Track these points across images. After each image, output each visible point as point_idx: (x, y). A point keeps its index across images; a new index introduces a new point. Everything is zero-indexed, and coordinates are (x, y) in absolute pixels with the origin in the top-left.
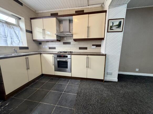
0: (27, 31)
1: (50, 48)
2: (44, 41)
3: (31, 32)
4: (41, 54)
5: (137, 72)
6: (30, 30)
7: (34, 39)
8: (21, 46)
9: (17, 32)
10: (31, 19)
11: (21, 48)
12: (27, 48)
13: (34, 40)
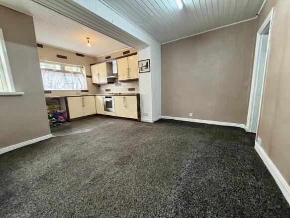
0: (87, 76)
1: (107, 90)
2: (101, 84)
3: (91, 77)
4: (95, 96)
5: (191, 117)
6: (89, 75)
7: (94, 82)
8: (83, 89)
9: (80, 79)
10: (91, 65)
11: (83, 91)
12: (87, 91)
13: (93, 84)
